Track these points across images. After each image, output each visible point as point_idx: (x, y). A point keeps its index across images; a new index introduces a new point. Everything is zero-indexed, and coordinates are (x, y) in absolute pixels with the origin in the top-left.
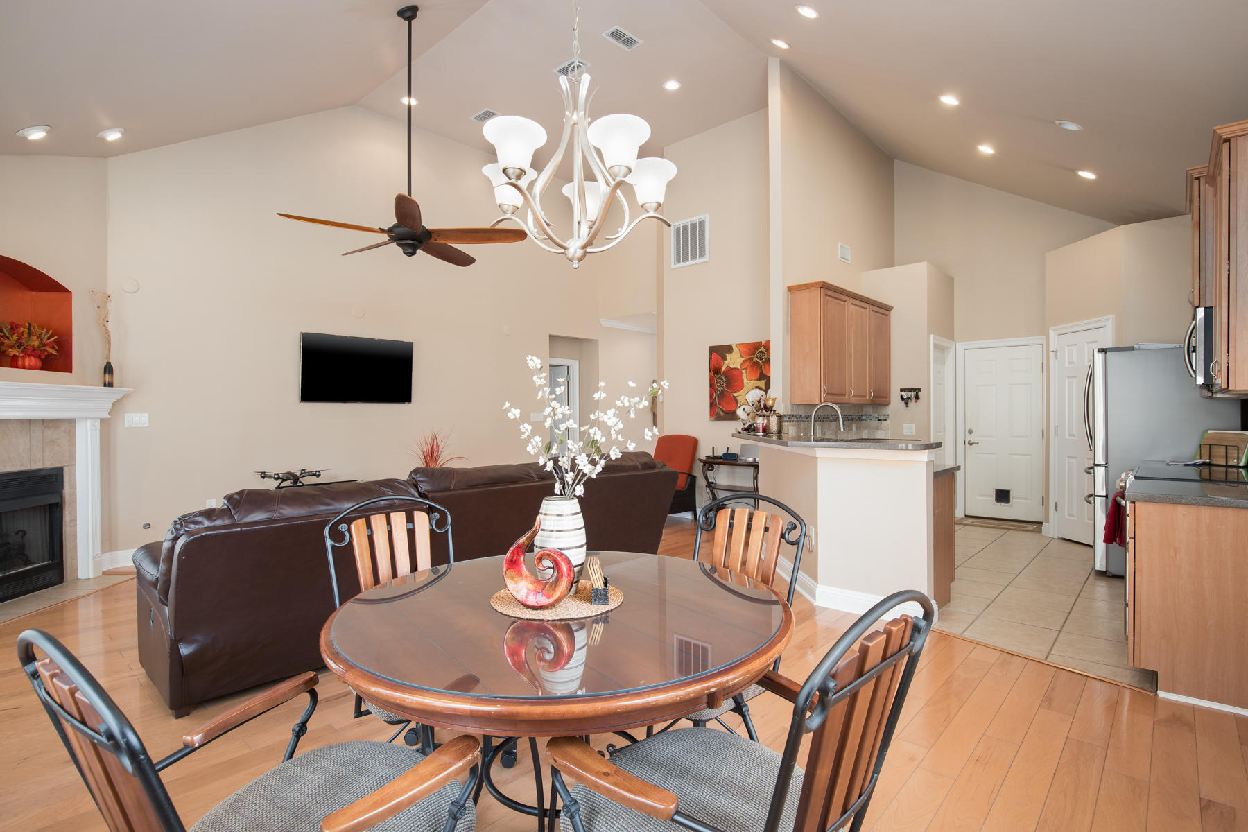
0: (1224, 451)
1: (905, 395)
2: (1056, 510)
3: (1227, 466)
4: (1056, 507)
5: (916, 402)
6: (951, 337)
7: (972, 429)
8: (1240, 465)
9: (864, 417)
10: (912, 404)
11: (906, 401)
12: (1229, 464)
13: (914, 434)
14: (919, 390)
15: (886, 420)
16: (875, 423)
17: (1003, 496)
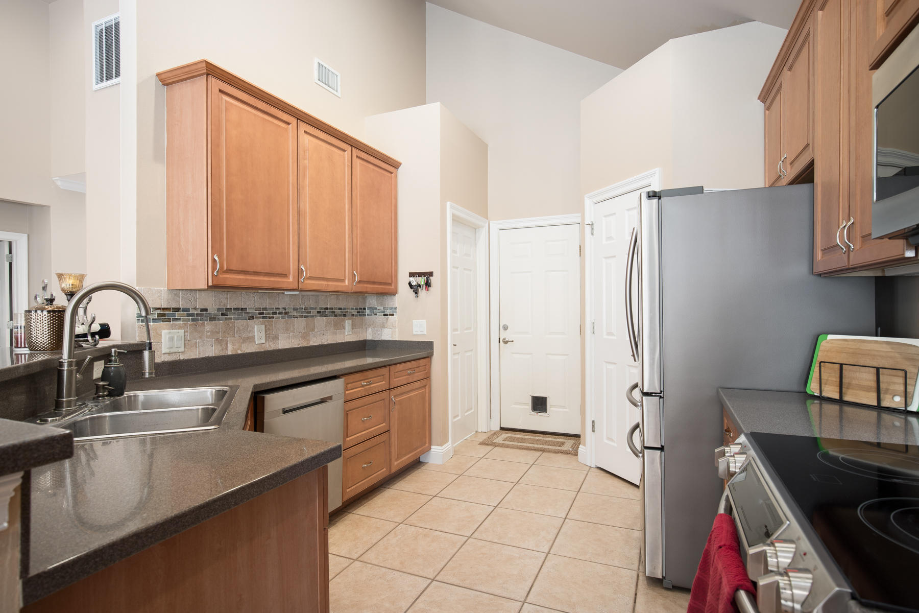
0: (873, 377)
1: (414, 281)
2: (593, 431)
3: (879, 408)
4: (593, 426)
5: (427, 290)
6: (484, 212)
7: (507, 324)
8: (909, 409)
9: (367, 312)
10: (422, 292)
11: (415, 289)
12: (885, 404)
13: (425, 333)
14: (431, 274)
15: (393, 315)
16: (380, 319)
17: (539, 404)
